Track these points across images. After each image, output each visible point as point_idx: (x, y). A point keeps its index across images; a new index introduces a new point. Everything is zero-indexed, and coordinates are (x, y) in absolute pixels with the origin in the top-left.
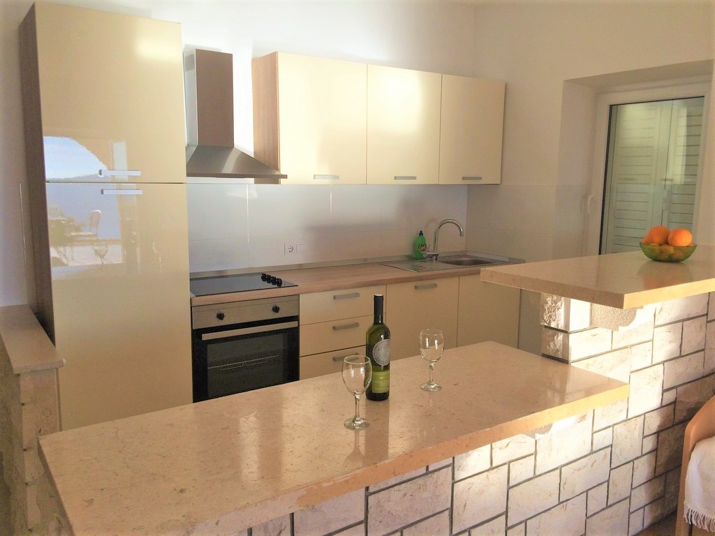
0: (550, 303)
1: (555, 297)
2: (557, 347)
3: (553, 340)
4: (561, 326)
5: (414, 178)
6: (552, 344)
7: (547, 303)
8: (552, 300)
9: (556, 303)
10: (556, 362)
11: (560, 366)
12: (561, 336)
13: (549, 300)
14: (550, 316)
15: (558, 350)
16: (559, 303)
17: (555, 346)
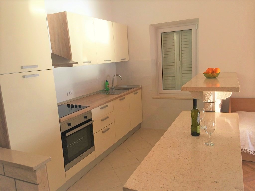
0: (207, 94)
1: (209, 92)
2: (211, 108)
3: (209, 106)
4: (212, 101)
5: (110, 60)
6: (209, 107)
7: (206, 95)
8: (208, 93)
9: (210, 94)
10: (210, 112)
11: (212, 113)
12: (212, 104)
13: (207, 93)
14: (208, 99)
15: (211, 109)
16: (211, 94)
17: (210, 107)
